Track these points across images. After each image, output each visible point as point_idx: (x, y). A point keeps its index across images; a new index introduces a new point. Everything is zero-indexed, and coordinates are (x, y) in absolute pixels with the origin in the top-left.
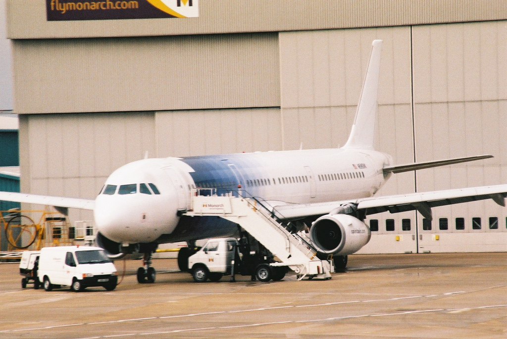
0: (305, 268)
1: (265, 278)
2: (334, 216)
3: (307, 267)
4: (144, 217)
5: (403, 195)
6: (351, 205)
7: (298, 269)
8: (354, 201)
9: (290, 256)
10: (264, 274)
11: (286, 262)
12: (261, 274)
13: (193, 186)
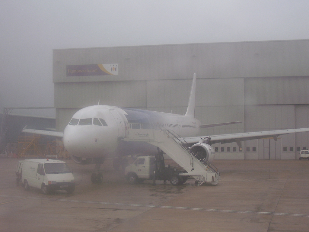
0: (204, 178)
1: (175, 183)
2: (202, 144)
3: (205, 177)
4: (96, 141)
5: (233, 134)
6: (207, 138)
7: (198, 178)
8: (208, 137)
9: (193, 169)
10: (175, 180)
11: (190, 173)
12: (173, 180)
13: (127, 122)
